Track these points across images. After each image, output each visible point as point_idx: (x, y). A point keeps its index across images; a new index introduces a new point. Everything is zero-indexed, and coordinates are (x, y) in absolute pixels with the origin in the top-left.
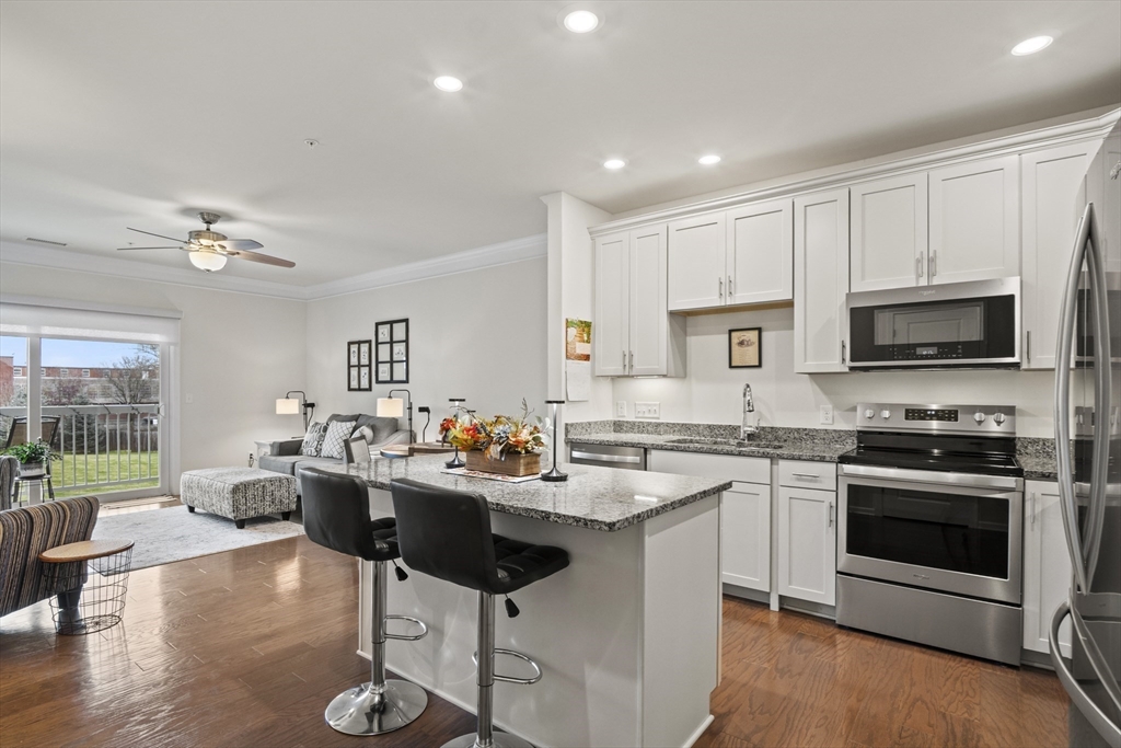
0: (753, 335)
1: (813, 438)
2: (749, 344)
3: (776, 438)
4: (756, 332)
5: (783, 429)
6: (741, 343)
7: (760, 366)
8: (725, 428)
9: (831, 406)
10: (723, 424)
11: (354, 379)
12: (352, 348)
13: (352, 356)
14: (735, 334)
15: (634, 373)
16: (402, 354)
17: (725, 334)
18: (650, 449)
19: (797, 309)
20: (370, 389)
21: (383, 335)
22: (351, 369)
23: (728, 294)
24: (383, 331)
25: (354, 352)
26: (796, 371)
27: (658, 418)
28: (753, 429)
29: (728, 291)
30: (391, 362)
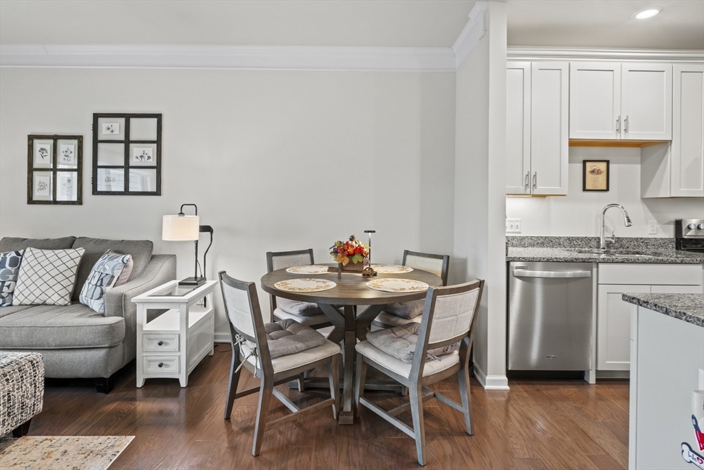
0: (603, 166)
2: (598, 172)
3: (622, 246)
4: (605, 164)
5: (626, 238)
6: (593, 172)
7: (607, 190)
8: (582, 239)
9: (656, 221)
10: (580, 236)
11: (42, 187)
12: (38, 144)
13: (37, 155)
14: (588, 164)
15: (536, 192)
16: (149, 158)
17: (580, 163)
18: (600, 262)
19: (674, 149)
20: (80, 201)
21: (109, 132)
22: (36, 174)
23: (623, 131)
24: (109, 125)
25: (42, 149)
26: (672, 196)
27: (520, 233)
28: (611, 240)
29: (623, 128)
30: (127, 167)
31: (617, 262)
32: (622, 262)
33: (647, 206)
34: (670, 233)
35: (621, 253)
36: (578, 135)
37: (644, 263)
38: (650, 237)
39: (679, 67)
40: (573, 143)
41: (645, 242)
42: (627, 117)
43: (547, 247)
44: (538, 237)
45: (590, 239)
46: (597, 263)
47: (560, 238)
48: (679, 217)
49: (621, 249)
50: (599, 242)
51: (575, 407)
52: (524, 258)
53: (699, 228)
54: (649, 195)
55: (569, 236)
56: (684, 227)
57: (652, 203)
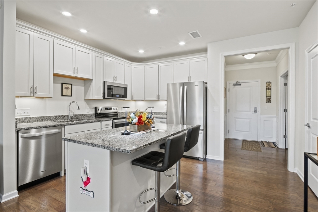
1: (86, 116)
2: (68, 88)
3: (77, 118)
4: (71, 85)
5: (79, 115)
6: (66, 88)
7: (72, 96)
8: (61, 116)
9: (89, 108)
10: (60, 115)
14: (63, 85)
15: (36, 95)
17: (59, 84)
18: (65, 125)
19: (93, 82)
23: (76, 73)
27: (29, 115)
28: (73, 116)
29: (76, 72)
31: (72, 125)
32: (74, 124)
33: (86, 102)
34: (93, 112)
35: (76, 120)
36: (58, 72)
37: (82, 123)
38: (87, 113)
39: (95, 54)
40: (55, 75)
41: (85, 115)
42: (78, 68)
43: (45, 121)
44: (39, 117)
45: (64, 116)
46: (64, 126)
47: (51, 116)
48: (96, 106)
49: (77, 119)
50: (68, 117)
51: (53, 189)
52: (27, 128)
53: (101, 110)
54: (86, 98)
55: (55, 115)
56: (97, 109)
57: (88, 101)
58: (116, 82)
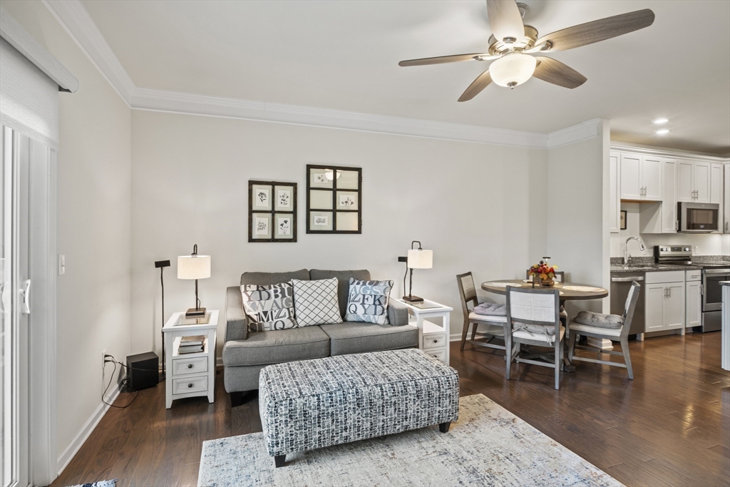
4: (624, 213)
7: (625, 229)
11: (262, 227)
12: (257, 189)
13: (256, 199)
16: (352, 203)
18: (646, 271)
19: (663, 203)
20: (294, 240)
21: (320, 181)
22: (254, 215)
23: (644, 195)
24: (320, 175)
25: (261, 194)
26: (663, 232)
28: (630, 258)
29: (644, 193)
30: (335, 211)
34: (649, 254)
38: (643, 256)
45: (618, 259)
48: (656, 245)
50: (623, 260)
52: (613, 271)
53: (666, 250)
54: (646, 231)
56: (659, 250)
57: (645, 236)
58: (697, 201)
